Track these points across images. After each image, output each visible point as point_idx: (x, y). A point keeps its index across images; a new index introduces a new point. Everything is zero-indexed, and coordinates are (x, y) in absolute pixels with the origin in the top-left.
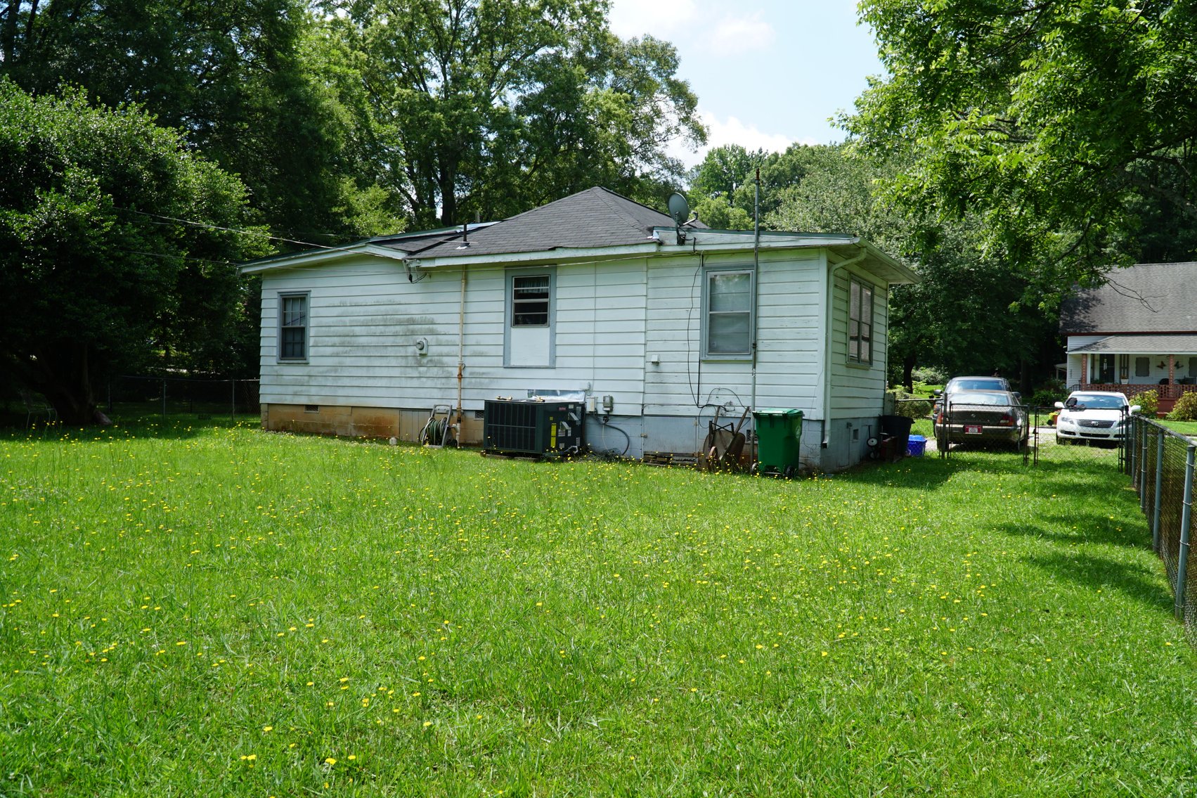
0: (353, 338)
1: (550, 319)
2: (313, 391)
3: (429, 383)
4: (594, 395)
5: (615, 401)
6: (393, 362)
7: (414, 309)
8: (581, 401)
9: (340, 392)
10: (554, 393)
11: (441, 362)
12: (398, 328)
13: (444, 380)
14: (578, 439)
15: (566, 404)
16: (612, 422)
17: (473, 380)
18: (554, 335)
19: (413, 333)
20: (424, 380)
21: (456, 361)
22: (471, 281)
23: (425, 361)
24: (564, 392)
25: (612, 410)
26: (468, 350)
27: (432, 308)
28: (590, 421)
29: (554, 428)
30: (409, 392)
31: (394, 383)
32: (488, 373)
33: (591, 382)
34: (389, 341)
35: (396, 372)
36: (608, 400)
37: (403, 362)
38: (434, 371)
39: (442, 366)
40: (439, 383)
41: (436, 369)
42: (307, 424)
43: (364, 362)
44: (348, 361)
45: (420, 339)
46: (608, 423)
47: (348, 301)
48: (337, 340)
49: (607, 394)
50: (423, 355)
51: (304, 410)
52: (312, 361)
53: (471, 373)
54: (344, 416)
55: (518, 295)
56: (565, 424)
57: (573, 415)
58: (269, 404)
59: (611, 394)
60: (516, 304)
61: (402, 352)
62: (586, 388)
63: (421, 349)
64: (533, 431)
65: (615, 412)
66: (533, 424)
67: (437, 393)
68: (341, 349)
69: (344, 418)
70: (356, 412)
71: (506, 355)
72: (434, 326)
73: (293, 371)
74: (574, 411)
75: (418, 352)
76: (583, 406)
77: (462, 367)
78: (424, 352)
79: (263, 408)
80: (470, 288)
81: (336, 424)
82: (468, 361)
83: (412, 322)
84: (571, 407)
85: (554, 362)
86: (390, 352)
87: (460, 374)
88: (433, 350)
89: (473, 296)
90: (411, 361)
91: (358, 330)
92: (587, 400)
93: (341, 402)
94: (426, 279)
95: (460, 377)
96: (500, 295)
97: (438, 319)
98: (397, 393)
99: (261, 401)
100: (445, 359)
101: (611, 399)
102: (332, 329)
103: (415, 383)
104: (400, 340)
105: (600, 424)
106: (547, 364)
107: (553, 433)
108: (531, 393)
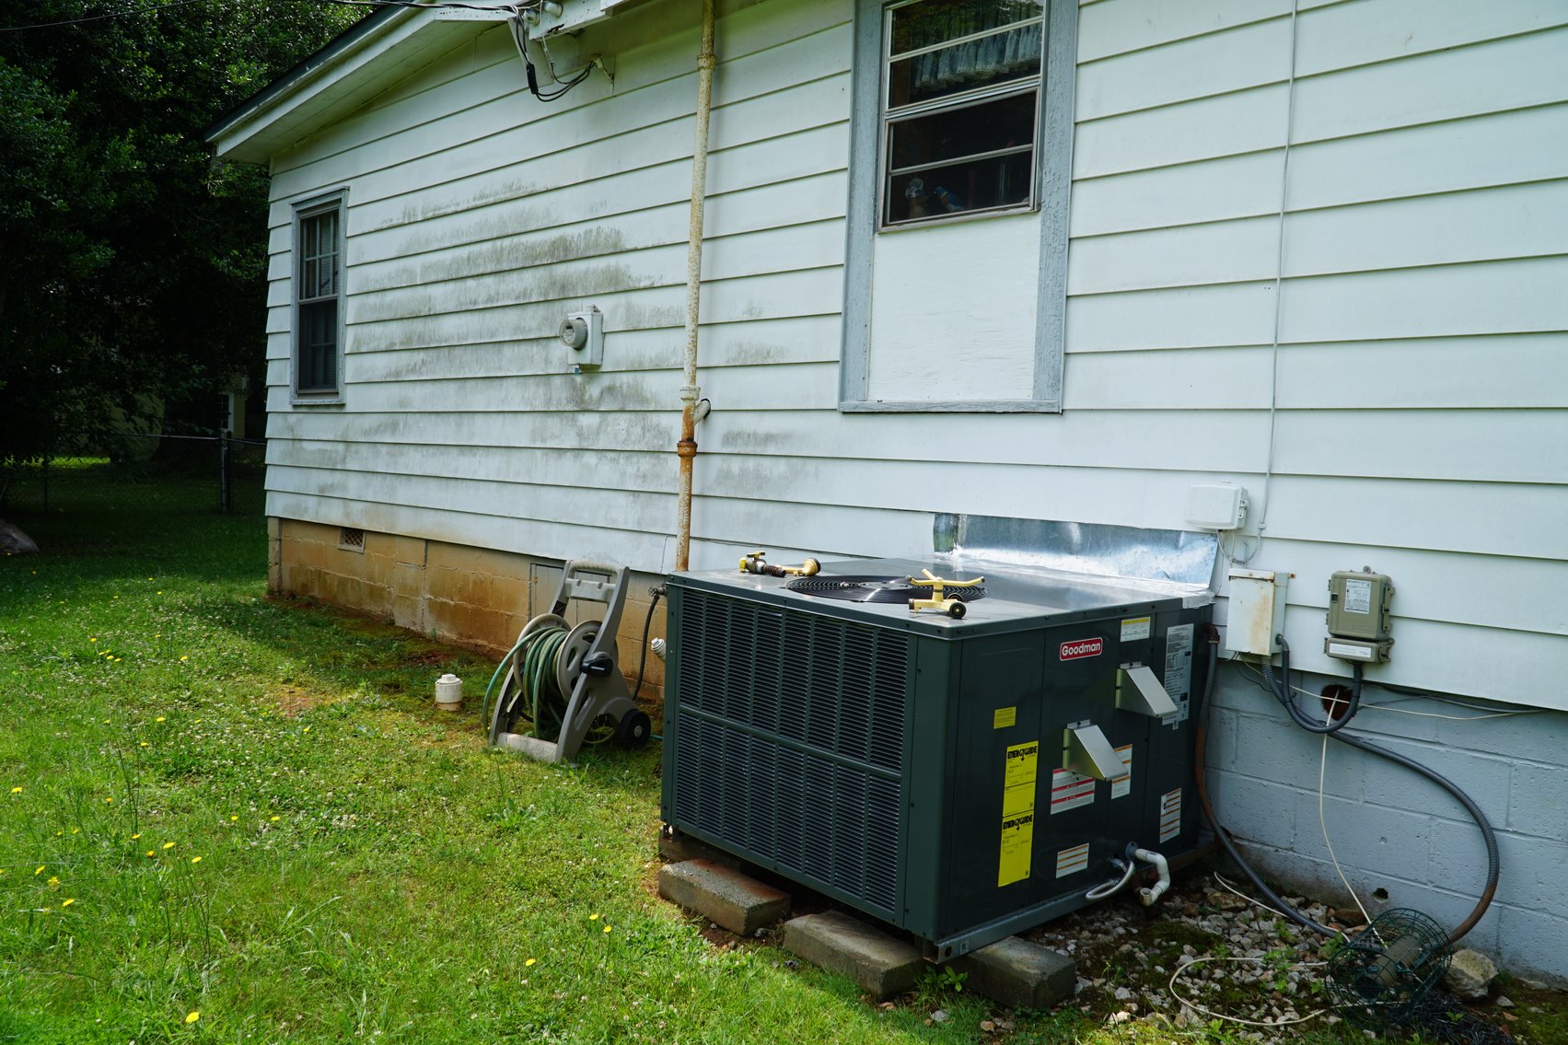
0: (431, 323)
1: (1046, 175)
2: (354, 486)
3: (604, 472)
4: (1272, 561)
5: (1406, 603)
6: (515, 397)
7: (566, 207)
8: (1190, 591)
9: (406, 493)
10: (1050, 536)
11: (638, 395)
12: (529, 278)
13: (645, 463)
14: (1170, 809)
15: (1104, 621)
16: (1370, 725)
17: (736, 465)
18: (1061, 245)
19: (564, 294)
20: (591, 459)
21: (668, 388)
22: (735, 66)
23: (594, 390)
24: (1101, 538)
25: (1383, 659)
26: (721, 346)
27: (617, 194)
28: (1242, 701)
29: (1021, 772)
30: (552, 503)
31: (516, 467)
32: (786, 437)
33: (1256, 489)
34: (504, 324)
35: (518, 432)
36: (1360, 597)
37: (534, 396)
38: (620, 429)
39: (641, 409)
40: (631, 472)
41: (623, 419)
42: (343, 582)
43: (449, 398)
44: (419, 397)
45: (579, 311)
46: (1354, 727)
47: (420, 204)
48: (395, 332)
49: (1352, 562)
50: (589, 370)
51: (334, 541)
52: (351, 397)
53: (730, 438)
54: (406, 571)
55: (905, 84)
56: (1091, 738)
57: (1143, 677)
58: (282, 520)
59: (1384, 566)
60: (897, 128)
61: (533, 357)
62: (1226, 517)
63: (580, 347)
64: (884, 794)
65: (1402, 674)
66: (886, 754)
67: (623, 511)
68: (405, 358)
69: (410, 574)
70: (440, 558)
71: (849, 364)
72: (622, 261)
73: (319, 426)
74: (1152, 653)
75: (573, 358)
76: (1204, 621)
77: (698, 414)
78: (587, 357)
79: (272, 528)
80: (734, 92)
81: (394, 591)
82: (720, 389)
83: (563, 254)
84: (1134, 631)
85: (1059, 381)
86: (510, 361)
87: (689, 440)
88: (620, 350)
89: (741, 123)
90: (559, 394)
91: (441, 296)
92: (1231, 592)
93: (405, 524)
94: (596, 86)
95: (689, 448)
96: (834, 99)
97: (635, 231)
98: (522, 502)
99: (269, 511)
100: (652, 383)
101: (1385, 590)
102: (390, 296)
103: (566, 470)
104: (532, 321)
105: (1300, 722)
106: (1023, 394)
107: (1018, 798)
108: (949, 529)
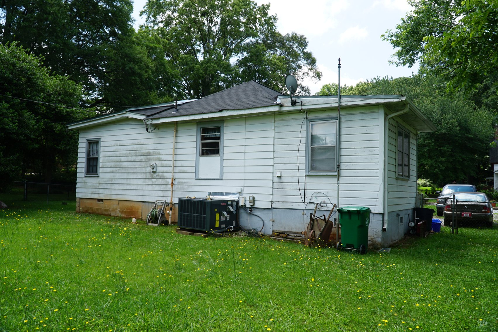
0: (121, 163)
1: (221, 151)
2: (101, 191)
3: (157, 188)
4: (244, 195)
5: (256, 199)
6: (139, 176)
7: (150, 147)
8: (236, 199)
9: (114, 192)
10: (222, 194)
11: (163, 176)
12: (142, 157)
13: (164, 186)
14: (234, 223)
15: (226, 201)
16: (255, 212)
17: (179, 186)
18: (222, 160)
19: (149, 160)
20: (154, 186)
21: (170, 175)
22: (179, 131)
23: (155, 175)
24: (227, 194)
25: (254, 205)
26: (177, 170)
27: (159, 146)
28: (242, 211)
29: (218, 216)
30: (146, 193)
31: (139, 187)
32: (187, 182)
33: (243, 188)
34: (137, 165)
35: (140, 182)
36: (251, 199)
37: (144, 176)
38: (160, 181)
39: (163, 178)
40: (162, 188)
41: (160, 180)
42: (97, 209)
43: (125, 176)
44: (118, 175)
45: (153, 163)
46: (252, 213)
47: (119, 143)
48: (113, 164)
49: (251, 195)
50: (154, 172)
51: (96, 201)
52: (101, 175)
53: (178, 182)
54: (115, 205)
55: (204, 138)
56: (225, 213)
57: (230, 208)
58: (80, 198)
59: (254, 195)
60: (203, 144)
61: (144, 170)
62: (239, 191)
63: (153, 169)
64: (204, 218)
65: (256, 206)
66: (204, 214)
67: (161, 194)
68: (114, 169)
69: (115, 206)
70: (121, 202)
71: (196, 173)
72: (160, 156)
73: (92, 181)
74: (232, 205)
75: (152, 170)
76: (238, 202)
77: (174, 179)
78: (154, 170)
79: (78, 200)
80: (179, 135)
81: (111, 210)
82: (177, 176)
83: (149, 154)
84: (229, 203)
85: (222, 176)
86: (138, 171)
87: (172, 183)
88: (159, 169)
89: (180, 139)
90: (148, 176)
91: (123, 159)
92: (240, 199)
93: (114, 197)
94: (156, 130)
95: (172, 184)
96: (194, 139)
97: (162, 152)
98: (141, 193)
99: (77, 196)
100: (165, 174)
101: (254, 198)
102: (111, 158)
103: (150, 188)
104: (143, 164)
105: (248, 213)
106: (218, 177)
107: (217, 218)
108: (210, 194)
